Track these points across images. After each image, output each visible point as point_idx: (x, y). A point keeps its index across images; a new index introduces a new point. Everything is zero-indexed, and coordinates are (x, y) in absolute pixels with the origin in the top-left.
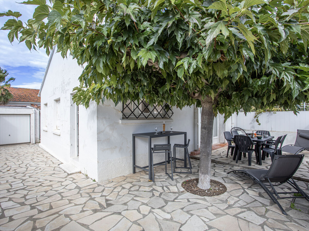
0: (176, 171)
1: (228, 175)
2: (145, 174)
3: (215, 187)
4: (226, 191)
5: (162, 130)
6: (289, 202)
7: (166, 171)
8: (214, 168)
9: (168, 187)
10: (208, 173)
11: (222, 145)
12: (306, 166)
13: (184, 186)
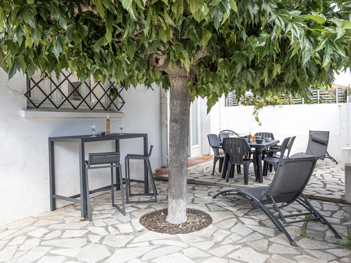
0: (130, 201)
1: (215, 199)
2: (74, 210)
3: (195, 219)
4: (211, 223)
5: (105, 130)
6: (299, 229)
7: (113, 202)
8: (193, 192)
9: (116, 225)
10: (182, 196)
11: (206, 158)
12: (321, 180)
13: (143, 221)
